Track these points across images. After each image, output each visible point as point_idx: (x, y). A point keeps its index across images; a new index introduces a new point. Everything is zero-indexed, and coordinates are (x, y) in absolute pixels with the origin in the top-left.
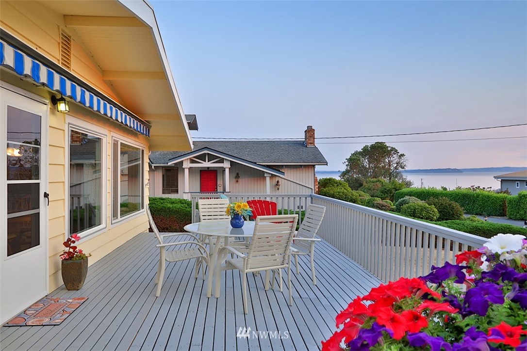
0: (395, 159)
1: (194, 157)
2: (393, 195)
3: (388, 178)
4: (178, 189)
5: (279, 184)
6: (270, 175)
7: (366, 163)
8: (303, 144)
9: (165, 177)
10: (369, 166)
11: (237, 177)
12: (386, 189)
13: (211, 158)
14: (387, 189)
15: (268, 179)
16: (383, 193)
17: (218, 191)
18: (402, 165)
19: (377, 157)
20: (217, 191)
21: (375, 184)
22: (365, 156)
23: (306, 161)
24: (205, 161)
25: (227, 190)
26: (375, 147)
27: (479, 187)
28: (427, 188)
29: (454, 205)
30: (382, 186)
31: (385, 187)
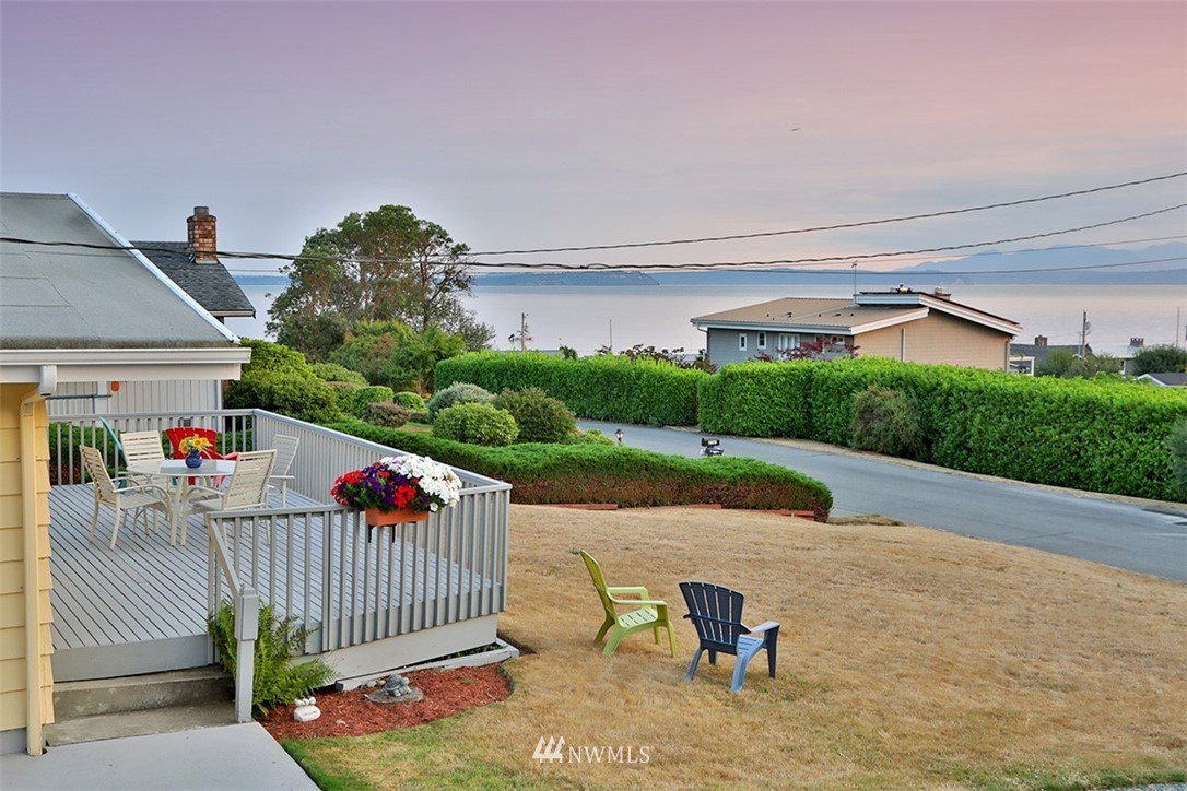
2: (432, 372)
7: (352, 269)
8: (183, 254)
10: (362, 279)
12: (411, 355)
14: (416, 354)
16: (402, 365)
18: (461, 277)
19: (386, 251)
22: (351, 246)
26: (380, 221)
29: (554, 407)
30: (401, 346)
31: (407, 348)
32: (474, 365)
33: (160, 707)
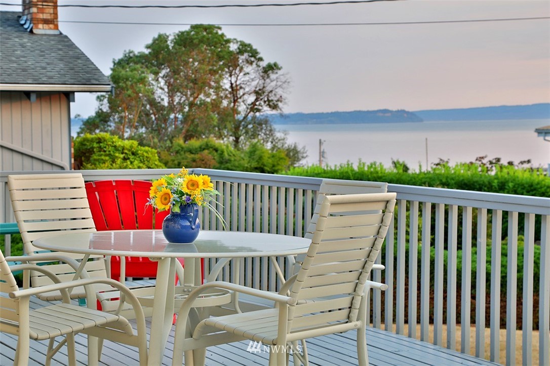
3: (232, 139)
8: (15, 23)
21: (197, 156)
22: (160, 66)
26: (192, 40)
27: (498, 160)
28: (356, 168)
30: (222, 162)
31: (229, 166)
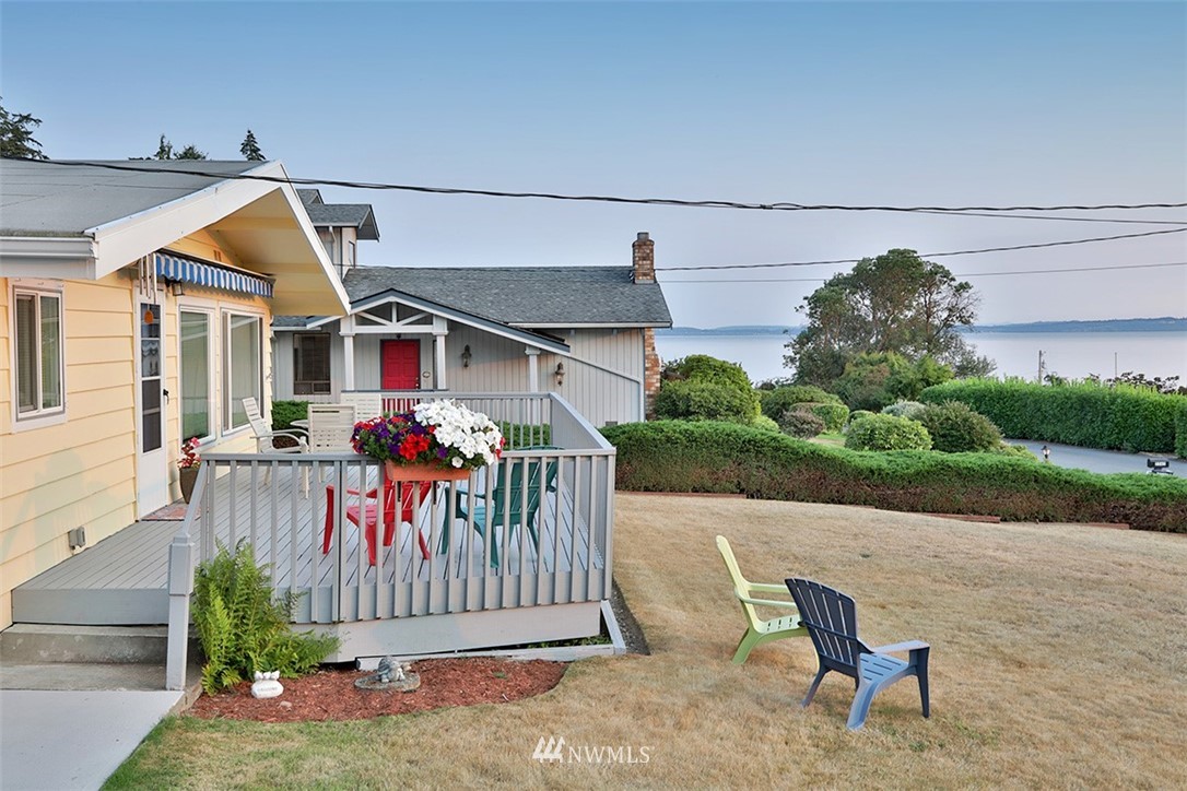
0: (943, 296)
1: (366, 311)
4: (329, 384)
5: (561, 371)
6: (539, 353)
7: (865, 308)
8: (626, 276)
9: (300, 354)
11: (467, 353)
12: (901, 382)
13: (404, 313)
14: (905, 382)
15: (533, 361)
16: (892, 392)
17: (422, 388)
18: (965, 314)
20: (419, 387)
21: (875, 368)
22: (864, 288)
23: (624, 319)
24: (391, 321)
25: (442, 385)
26: (889, 263)
29: (975, 421)
30: (892, 374)
31: (898, 376)
32: (955, 391)
33: (129, 663)
